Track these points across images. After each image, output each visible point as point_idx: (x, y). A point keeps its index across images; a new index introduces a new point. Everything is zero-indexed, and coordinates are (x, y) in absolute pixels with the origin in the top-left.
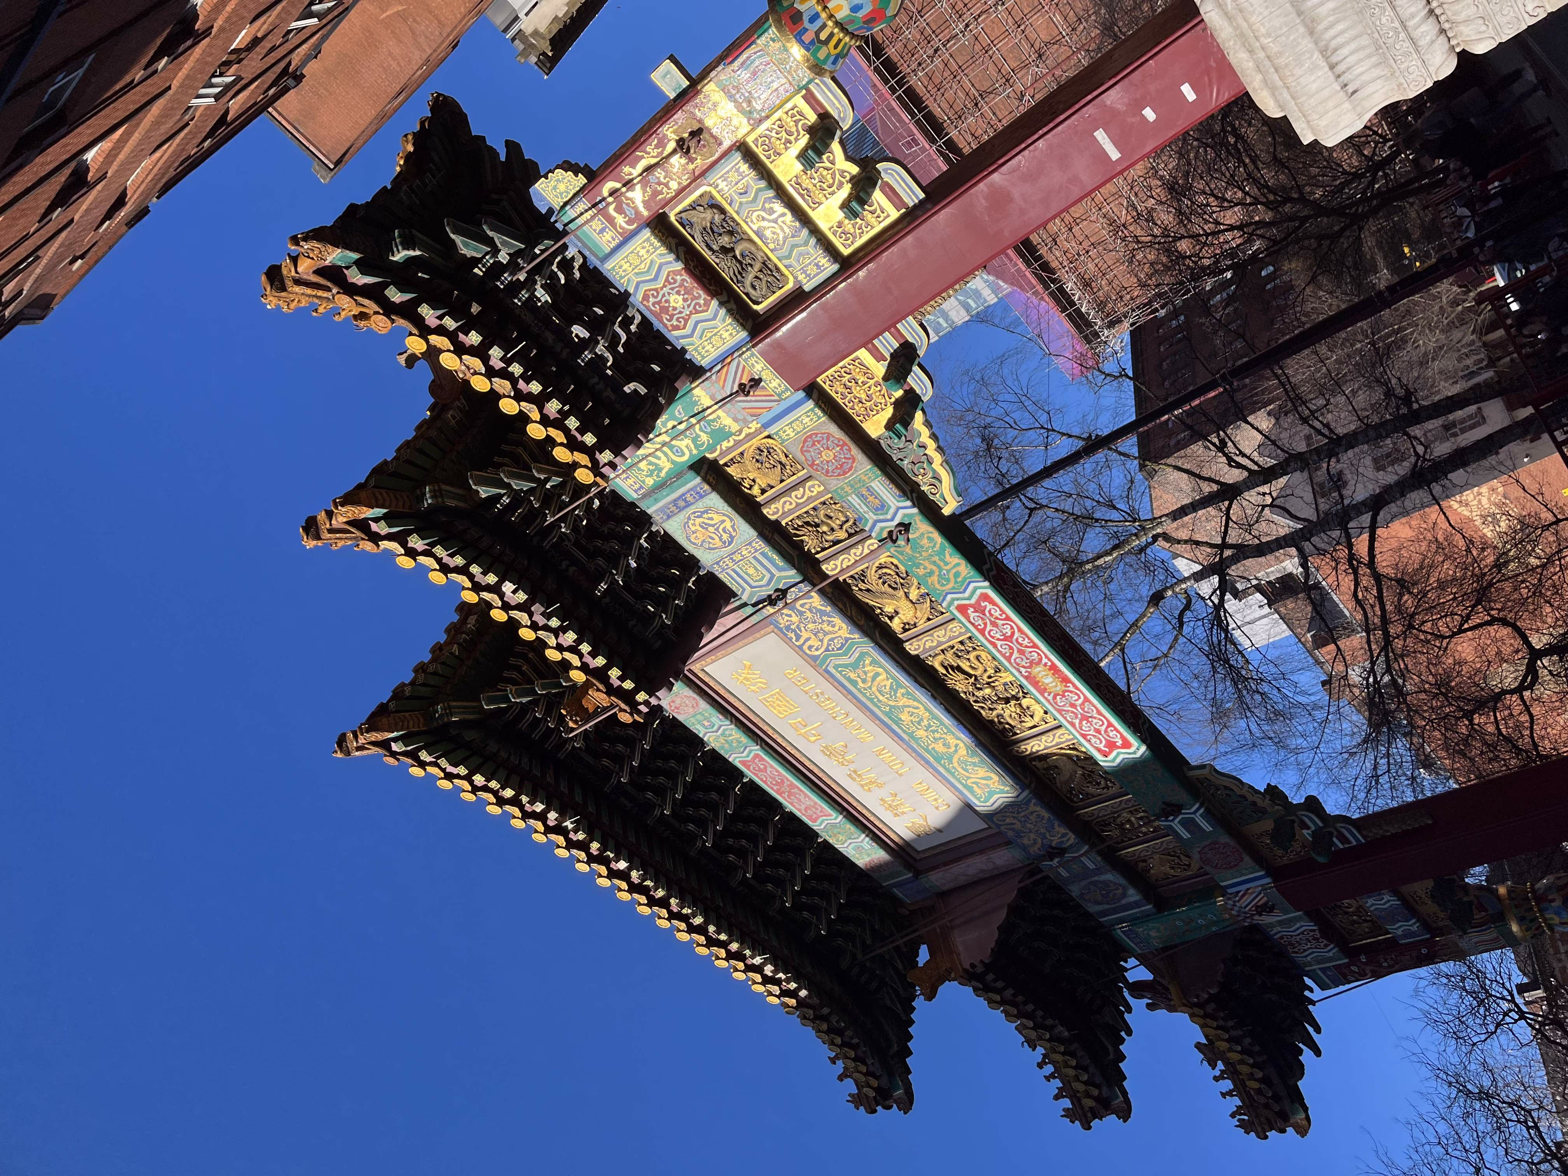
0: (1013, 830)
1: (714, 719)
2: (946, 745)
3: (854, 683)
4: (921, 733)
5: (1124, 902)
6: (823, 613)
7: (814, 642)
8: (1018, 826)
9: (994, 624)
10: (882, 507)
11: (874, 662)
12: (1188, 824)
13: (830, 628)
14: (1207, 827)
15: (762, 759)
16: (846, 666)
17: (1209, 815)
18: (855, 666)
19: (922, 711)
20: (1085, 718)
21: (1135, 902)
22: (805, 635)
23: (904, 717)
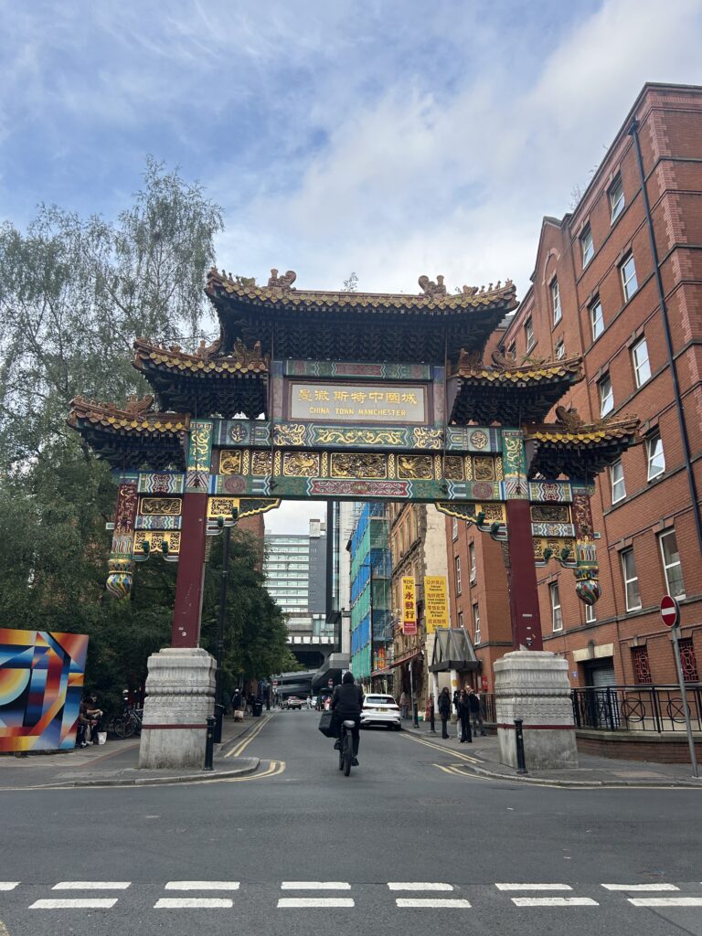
0: (294, 428)
1: (405, 375)
2: (349, 437)
3: (396, 431)
4: (360, 434)
5: (228, 436)
6: (429, 445)
7: (419, 433)
8: (295, 430)
9: (393, 489)
10: (456, 490)
11: (400, 444)
12: (262, 486)
13: (422, 441)
14: (254, 490)
15: (377, 374)
16: (404, 434)
17: (262, 495)
18: (402, 437)
19: (370, 441)
20: (335, 487)
21: (225, 440)
22: (424, 434)
23: (372, 435)
